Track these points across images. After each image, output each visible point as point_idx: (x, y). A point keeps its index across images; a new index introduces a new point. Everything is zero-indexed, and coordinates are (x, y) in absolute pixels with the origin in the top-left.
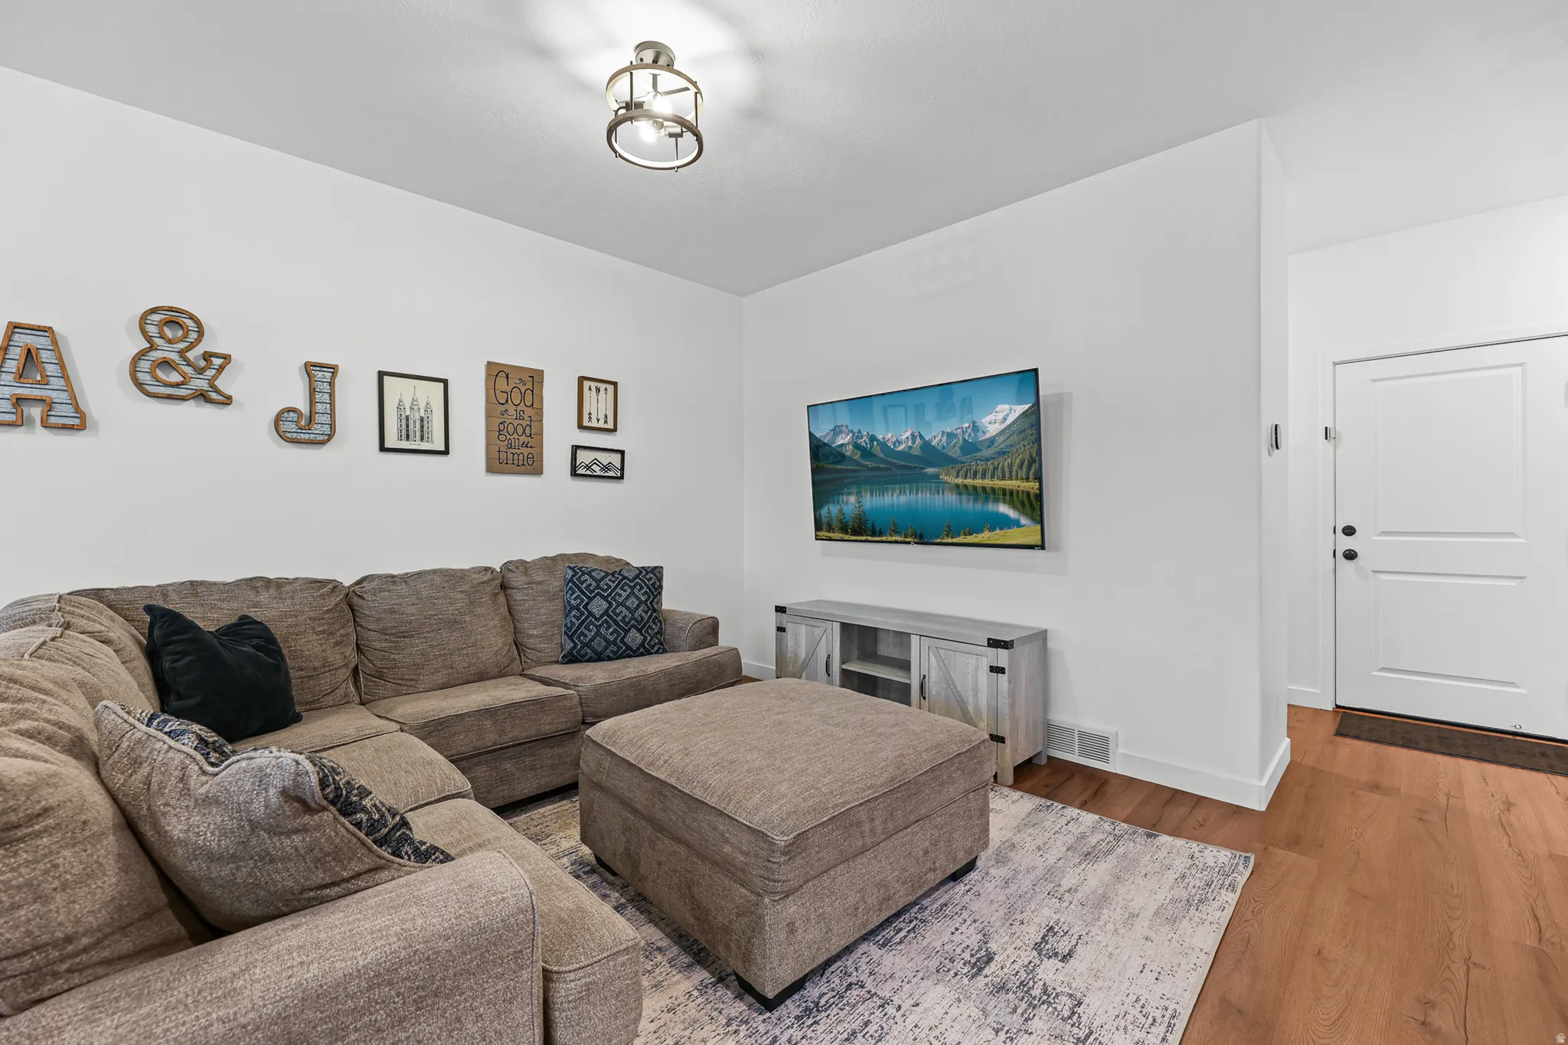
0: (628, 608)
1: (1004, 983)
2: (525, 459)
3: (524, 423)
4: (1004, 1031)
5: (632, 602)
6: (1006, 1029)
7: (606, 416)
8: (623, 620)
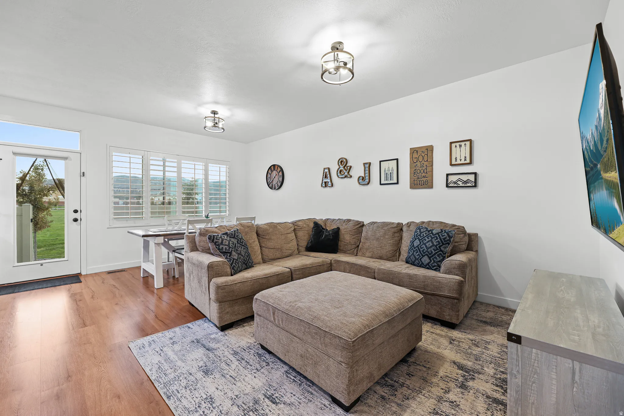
0: (426, 246)
1: (258, 404)
2: (424, 182)
3: (424, 168)
4: (236, 398)
5: (430, 244)
6: (237, 399)
7: (465, 157)
8: (423, 251)
